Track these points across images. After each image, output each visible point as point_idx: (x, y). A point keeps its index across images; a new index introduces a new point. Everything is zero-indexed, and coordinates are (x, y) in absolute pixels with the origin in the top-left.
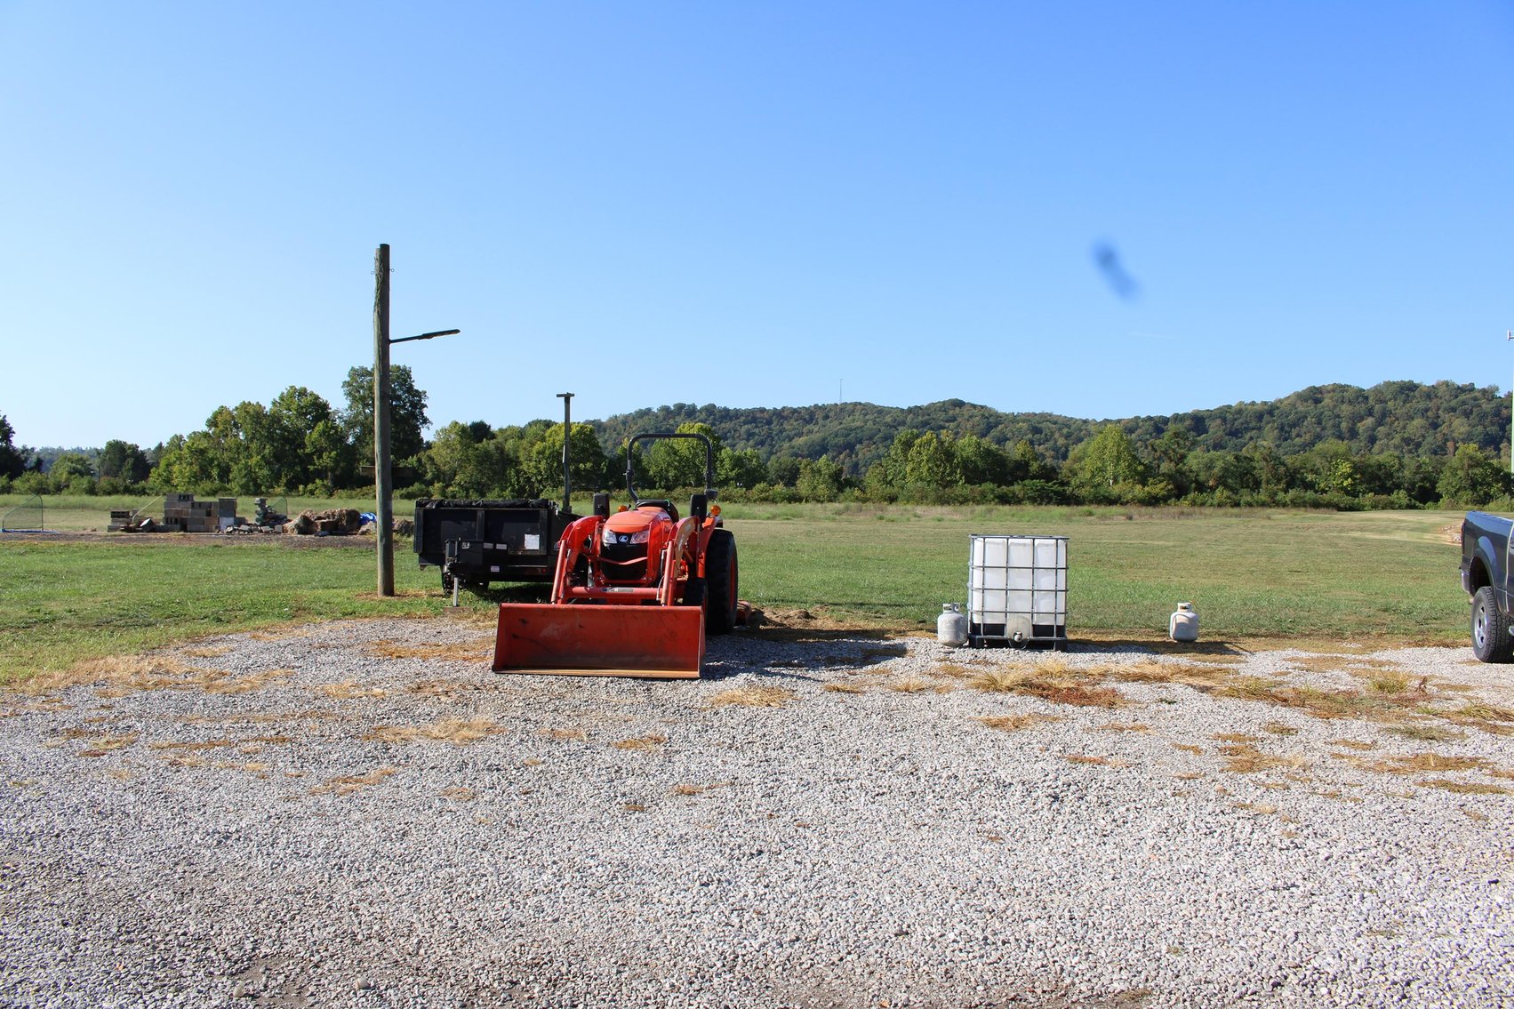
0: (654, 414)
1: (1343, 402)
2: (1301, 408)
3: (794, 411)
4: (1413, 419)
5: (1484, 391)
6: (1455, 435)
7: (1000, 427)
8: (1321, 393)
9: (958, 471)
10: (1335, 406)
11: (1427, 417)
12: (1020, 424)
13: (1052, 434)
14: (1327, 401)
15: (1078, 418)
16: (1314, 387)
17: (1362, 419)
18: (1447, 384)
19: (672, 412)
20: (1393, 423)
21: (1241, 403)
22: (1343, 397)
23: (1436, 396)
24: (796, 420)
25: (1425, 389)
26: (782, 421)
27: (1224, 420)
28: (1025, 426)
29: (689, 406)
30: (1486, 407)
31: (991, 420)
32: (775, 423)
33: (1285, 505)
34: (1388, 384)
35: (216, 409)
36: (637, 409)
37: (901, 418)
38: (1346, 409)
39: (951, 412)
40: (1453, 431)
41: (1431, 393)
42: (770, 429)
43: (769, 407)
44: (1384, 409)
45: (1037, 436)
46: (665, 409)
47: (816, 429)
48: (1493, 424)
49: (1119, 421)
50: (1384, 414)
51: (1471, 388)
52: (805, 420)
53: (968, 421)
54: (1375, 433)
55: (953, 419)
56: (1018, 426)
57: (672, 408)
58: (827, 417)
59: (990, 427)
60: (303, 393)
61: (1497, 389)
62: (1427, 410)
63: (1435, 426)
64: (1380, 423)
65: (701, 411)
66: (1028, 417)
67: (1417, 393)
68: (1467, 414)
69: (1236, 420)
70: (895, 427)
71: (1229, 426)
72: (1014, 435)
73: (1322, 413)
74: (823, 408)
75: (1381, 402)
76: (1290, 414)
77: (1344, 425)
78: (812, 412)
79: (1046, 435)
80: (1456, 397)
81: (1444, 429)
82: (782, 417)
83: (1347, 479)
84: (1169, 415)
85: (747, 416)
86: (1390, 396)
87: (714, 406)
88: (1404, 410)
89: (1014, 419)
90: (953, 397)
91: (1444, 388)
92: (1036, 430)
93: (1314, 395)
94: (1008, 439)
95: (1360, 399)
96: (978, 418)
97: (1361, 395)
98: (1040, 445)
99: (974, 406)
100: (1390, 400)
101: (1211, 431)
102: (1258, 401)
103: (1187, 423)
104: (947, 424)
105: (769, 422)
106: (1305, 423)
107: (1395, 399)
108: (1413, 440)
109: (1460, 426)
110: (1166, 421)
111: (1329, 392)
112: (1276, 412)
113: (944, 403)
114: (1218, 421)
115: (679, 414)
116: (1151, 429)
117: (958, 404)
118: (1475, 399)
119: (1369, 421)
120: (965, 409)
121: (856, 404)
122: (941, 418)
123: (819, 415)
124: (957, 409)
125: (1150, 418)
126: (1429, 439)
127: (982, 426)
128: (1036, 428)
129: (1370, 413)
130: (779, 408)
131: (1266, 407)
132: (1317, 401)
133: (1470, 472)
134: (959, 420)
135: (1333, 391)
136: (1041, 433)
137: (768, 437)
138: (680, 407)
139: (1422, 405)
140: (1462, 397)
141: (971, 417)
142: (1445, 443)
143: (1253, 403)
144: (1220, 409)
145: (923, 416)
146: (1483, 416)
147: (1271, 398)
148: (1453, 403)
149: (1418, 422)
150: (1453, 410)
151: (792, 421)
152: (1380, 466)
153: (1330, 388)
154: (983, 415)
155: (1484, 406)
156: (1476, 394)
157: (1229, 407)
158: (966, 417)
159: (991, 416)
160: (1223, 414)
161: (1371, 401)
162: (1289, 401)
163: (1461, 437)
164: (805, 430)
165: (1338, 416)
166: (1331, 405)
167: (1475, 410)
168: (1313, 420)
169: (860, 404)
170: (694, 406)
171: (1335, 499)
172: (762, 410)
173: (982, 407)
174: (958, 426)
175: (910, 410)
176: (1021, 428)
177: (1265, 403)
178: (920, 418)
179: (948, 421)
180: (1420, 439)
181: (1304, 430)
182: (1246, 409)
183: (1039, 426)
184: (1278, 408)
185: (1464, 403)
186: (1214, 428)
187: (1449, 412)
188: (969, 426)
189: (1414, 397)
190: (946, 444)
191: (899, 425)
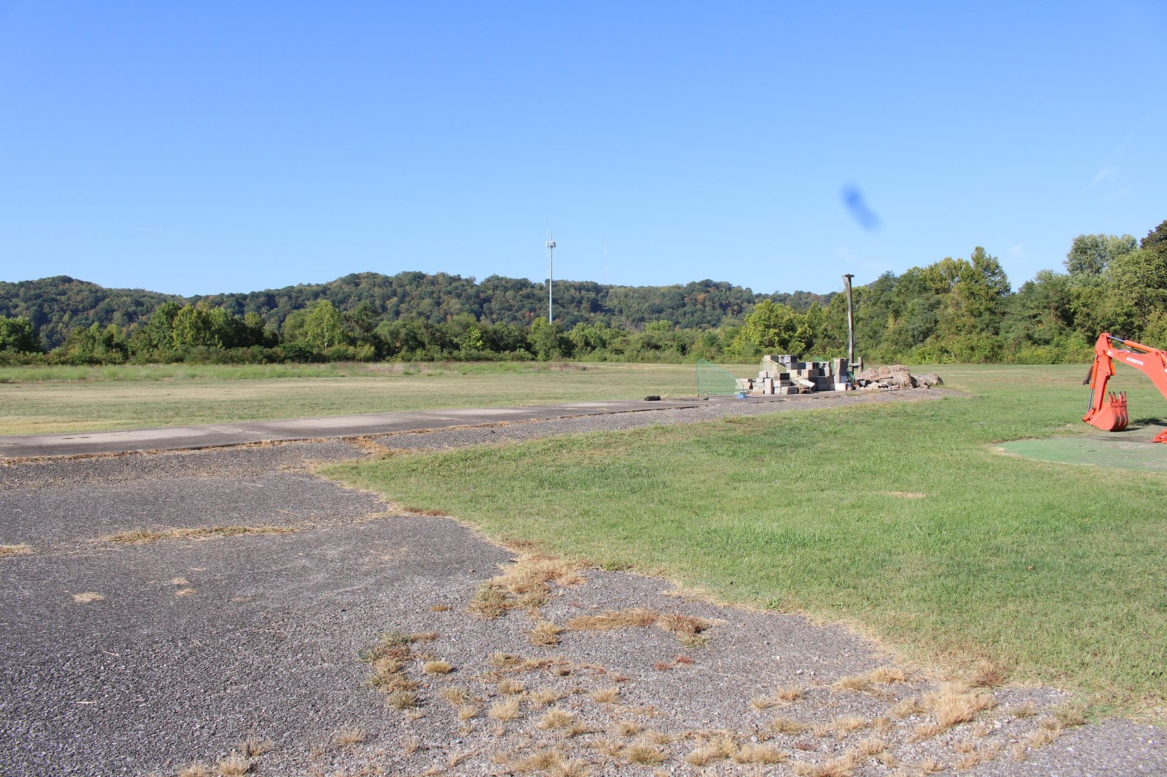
1: (374, 285)
2: (346, 289)
4: (423, 298)
5: (467, 280)
6: (452, 310)
7: (107, 300)
8: (359, 278)
10: (370, 289)
11: (433, 298)
13: (153, 306)
14: (363, 285)
15: (166, 294)
16: (354, 274)
17: (389, 298)
18: (443, 275)
20: (410, 301)
21: (301, 284)
22: (374, 282)
23: (438, 283)
25: (431, 278)
27: (290, 297)
28: (129, 299)
30: (471, 291)
31: (98, 294)
34: (406, 274)
37: (13, 291)
38: (377, 291)
39: (61, 287)
40: (450, 308)
41: (434, 281)
44: (404, 291)
45: (140, 308)
48: (475, 303)
49: (207, 297)
50: (404, 296)
51: (458, 279)
53: (78, 294)
54: (400, 309)
55: (64, 293)
56: (122, 300)
59: (98, 300)
61: (475, 279)
62: (433, 293)
63: (438, 304)
64: (402, 301)
66: (128, 293)
67: (425, 281)
68: (459, 296)
69: (298, 297)
70: (9, 299)
71: (293, 302)
72: (119, 307)
73: (362, 293)
75: (401, 286)
76: (338, 293)
77: (377, 302)
79: (147, 307)
80: (450, 284)
81: (444, 306)
83: (479, 341)
84: (247, 292)
86: (407, 282)
88: (418, 292)
89: (119, 294)
90: (63, 275)
91: (442, 278)
92: (139, 304)
93: (354, 280)
94: (114, 311)
95: (387, 284)
96: (85, 293)
97: (387, 281)
98: (143, 315)
99: (82, 283)
100: (407, 285)
101: (280, 305)
102: (313, 284)
103: (262, 299)
104: (59, 297)
106: (350, 301)
107: (411, 285)
108: (424, 314)
109: (455, 304)
110: (245, 297)
111: (364, 278)
112: (328, 292)
113: (53, 278)
114: (286, 298)
116: (234, 304)
117: (67, 280)
118: (463, 286)
119: (395, 300)
120: (73, 285)
122: (53, 292)
124: (67, 284)
125: (232, 295)
126: (435, 313)
127: (90, 299)
128: (138, 301)
129: (395, 294)
131: (320, 288)
132: (357, 285)
134: (70, 293)
135: (367, 277)
136: (143, 306)
139: (429, 289)
140: (454, 284)
141: (80, 291)
142: (446, 316)
143: (309, 285)
144: (285, 289)
145: (35, 289)
146: (469, 298)
147: (323, 282)
148: (449, 288)
149: (427, 301)
150: (450, 293)
153: (365, 275)
154: (90, 290)
155: (469, 290)
156: (463, 282)
157: (292, 287)
158: (75, 291)
159: (97, 291)
160: (289, 292)
161: (394, 286)
162: (336, 284)
163: (456, 312)
165: (373, 296)
166: (367, 287)
167: (463, 293)
168: (356, 298)
173: (89, 284)
174: (69, 299)
175: (22, 284)
176: (125, 302)
177: (318, 285)
178: (33, 292)
179: (59, 295)
180: (429, 313)
181: (349, 305)
182: (305, 290)
183: (141, 300)
184: (329, 289)
185: (456, 288)
186: (282, 302)
187: (447, 295)
188: (78, 299)
189: (423, 283)
190: (204, 314)
191: (12, 296)
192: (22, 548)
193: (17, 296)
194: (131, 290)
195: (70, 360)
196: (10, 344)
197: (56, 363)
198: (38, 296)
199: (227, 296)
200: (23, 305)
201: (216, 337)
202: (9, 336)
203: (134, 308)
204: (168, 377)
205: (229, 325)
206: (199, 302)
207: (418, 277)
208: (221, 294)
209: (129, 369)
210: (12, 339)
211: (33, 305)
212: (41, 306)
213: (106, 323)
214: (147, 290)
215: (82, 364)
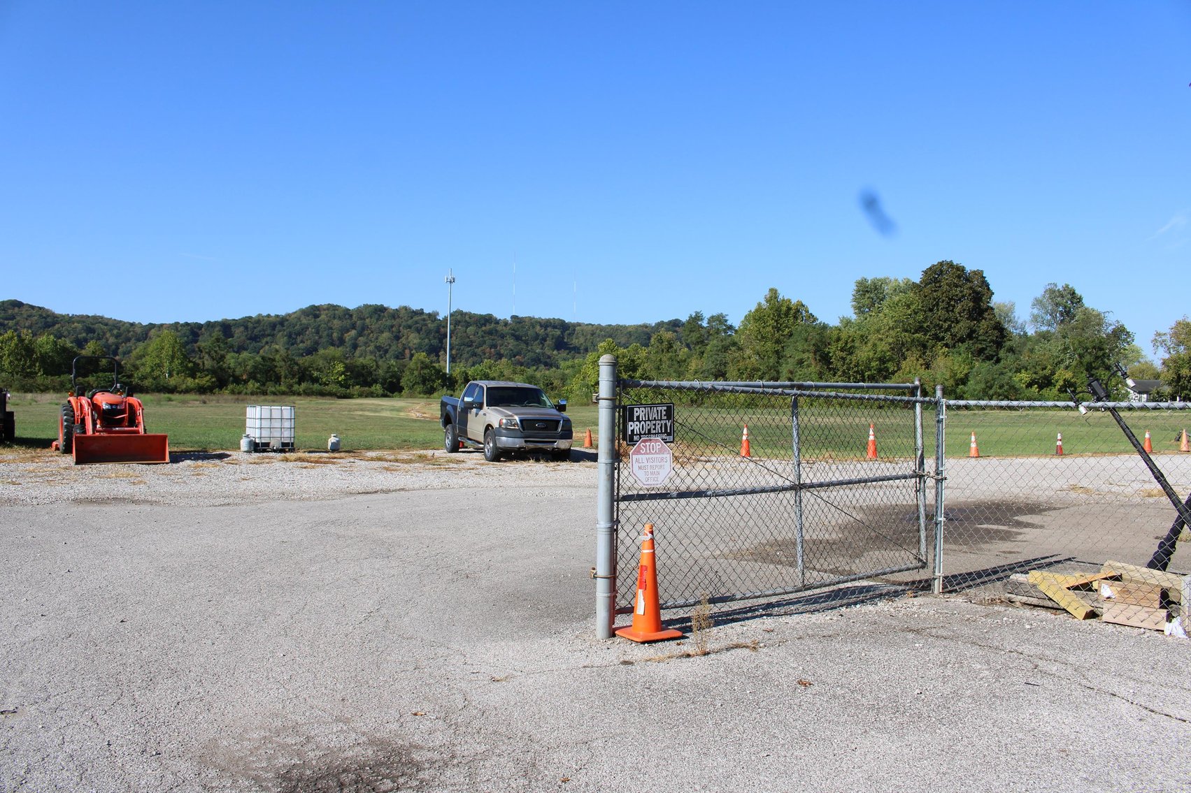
1: (334, 318)
2: (304, 321)
4: (383, 332)
5: (429, 315)
6: (411, 345)
7: (57, 326)
8: (319, 310)
9: (37, 364)
10: (329, 321)
11: (393, 332)
12: (75, 324)
13: (104, 334)
14: (323, 317)
15: (126, 321)
16: (314, 306)
17: (348, 331)
18: (406, 308)
20: (369, 334)
21: (260, 315)
22: (335, 314)
23: (399, 317)
25: (391, 312)
27: (246, 328)
28: (80, 326)
30: (431, 326)
31: (49, 320)
33: (299, 394)
34: (366, 306)
38: (336, 323)
39: (10, 311)
40: (409, 342)
41: (395, 314)
44: (364, 324)
45: (91, 335)
48: (435, 338)
49: (162, 325)
50: (364, 328)
51: (421, 312)
53: (27, 319)
54: (357, 342)
55: (13, 318)
56: (73, 326)
59: (48, 325)
61: (438, 314)
62: (392, 326)
63: (397, 338)
64: (360, 334)
66: (83, 319)
67: (385, 314)
68: (419, 331)
69: (255, 328)
71: (250, 332)
72: (69, 333)
73: (319, 326)
75: (361, 319)
76: (296, 325)
77: (335, 335)
79: (98, 334)
80: (412, 318)
81: (403, 340)
83: (341, 375)
84: (202, 322)
86: (368, 315)
88: (377, 326)
89: (70, 320)
90: (13, 299)
91: (404, 311)
92: (90, 330)
93: (314, 311)
95: (347, 316)
96: (36, 318)
97: (347, 313)
99: (33, 307)
100: (367, 318)
101: (236, 335)
102: (273, 314)
103: (218, 328)
104: (6, 322)
106: (307, 332)
107: (371, 318)
108: (383, 348)
109: (413, 339)
110: (199, 326)
111: (325, 310)
112: (286, 323)
114: (242, 329)
116: (188, 333)
117: (17, 304)
118: (424, 320)
119: (353, 333)
120: (24, 309)
124: (16, 310)
125: (187, 324)
126: (394, 348)
127: (41, 324)
128: (90, 328)
129: (354, 327)
131: (278, 319)
132: (316, 316)
133: (422, 372)
134: (18, 318)
135: (328, 309)
136: (94, 333)
139: (389, 323)
140: (416, 318)
141: (29, 316)
142: (404, 351)
143: (269, 316)
144: (241, 319)
146: (429, 332)
147: (282, 313)
148: (410, 322)
149: (386, 335)
150: (410, 327)
152: (363, 367)
153: (325, 307)
154: (41, 315)
155: (429, 325)
156: (425, 317)
157: (250, 317)
158: (25, 316)
159: (48, 316)
160: (246, 323)
161: (354, 318)
162: (295, 315)
163: (414, 346)
165: (331, 328)
166: (326, 319)
167: (423, 328)
168: (313, 330)
171: (334, 390)
173: (40, 308)
174: (18, 323)
176: (76, 328)
177: (277, 316)
179: (7, 319)
180: (388, 347)
181: (306, 337)
182: (263, 320)
183: (92, 326)
184: (287, 320)
185: (417, 322)
186: (238, 332)
187: (407, 329)
188: (27, 324)
189: (384, 316)
194: (82, 316)
199: (182, 325)
203: (84, 335)
206: (153, 330)
207: (379, 311)
208: (176, 323)
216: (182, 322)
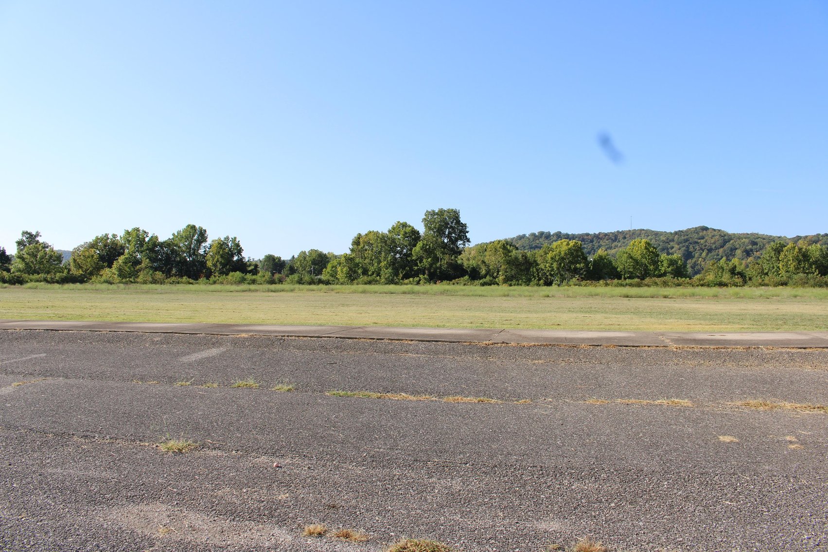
0: (527, 238)
3: (606, 235)
7: (732, 242)
12: (744, 240)
13: (764, 245)
19: (537, 236)
24: (607, 240)
26: (599, 240)
28: (747, 241)
29: (546, 233)
31: (726, 238)
32: (595, 241)
35: (356, 235)
36: (518, 235)
37: (671, 238)
39: (701, 234)
42: (593, 245)
43: (591, 232)
45: (755, 247)
46: (533, 235)
47: (619, 245)
49: (806, 237)
52: (612, 239)
53: (712, 238)
55: (703, 238)
56: (742, 241)
57: (537, 234)
58: (625, 238)
59: (725, 242)
60: (405, 225)
65: (553, 235)
66: (747, 236)
70: (668, 243)
72: (740, 246)
74: (622, 232)
78: (616, 235)
79: (760, 246)
82: (599, 238)
85: (580, 238)
87: (561, 233)
89: (740, 237)
90: (702, 225)
92: (754, 243)
94: (736, 249)
96: (718, 237)
98: (757, 251)
99: (714, 230)
104: (699, 241)
105: (592, 241)
113: (696, 228)
115: (541, 237)
117: (705, 229)
120: (709, 231)
121: (641, 230)
122: (696, 237)
123: (620, 237)
124: (705, 232)
127: (720, 241)
128: (754, 242)
130: (597, 233)
134: (706, 238)
136: (757, 245)
137: (592, 249)
138: (542, 233)
141: (713, 236)
145: (684, 236)
151: (605, 240)
154: (720, 235)
158: (710, 236)
159: (725, 235)
164: (613, 245)
169: (644, 230)
170: (549, 233)
172: (588, 235)
173: (719, 230)
174: (706, 241)
175: (676, 233)
176: (744, 242)
178: (683, 238)
179: (699, 239)
183: (756, 241)
188: (712, 242)
190: (804, 250)
191: (670, 241)
192: (686, 402)
193: (673, 240)
194: (748, 234)
195: (707, 284)
196: (669, 273)
197: (698, 286)
198: (686, 241)
199: (823, 236)
200: (677, 246)
201: (814, 266)
202: (668, 267)
203: (750, 247)
204: (776, 296)
205: (824, 258)
206: (800, 241)
208: (817, 234)
209: (746, 290)
210: (670, 269)
211: (683, 246)
212: (688, 247)
213: (731, 257)
214: (760, 233)
215: (714, 286)
216: (822, 233)
